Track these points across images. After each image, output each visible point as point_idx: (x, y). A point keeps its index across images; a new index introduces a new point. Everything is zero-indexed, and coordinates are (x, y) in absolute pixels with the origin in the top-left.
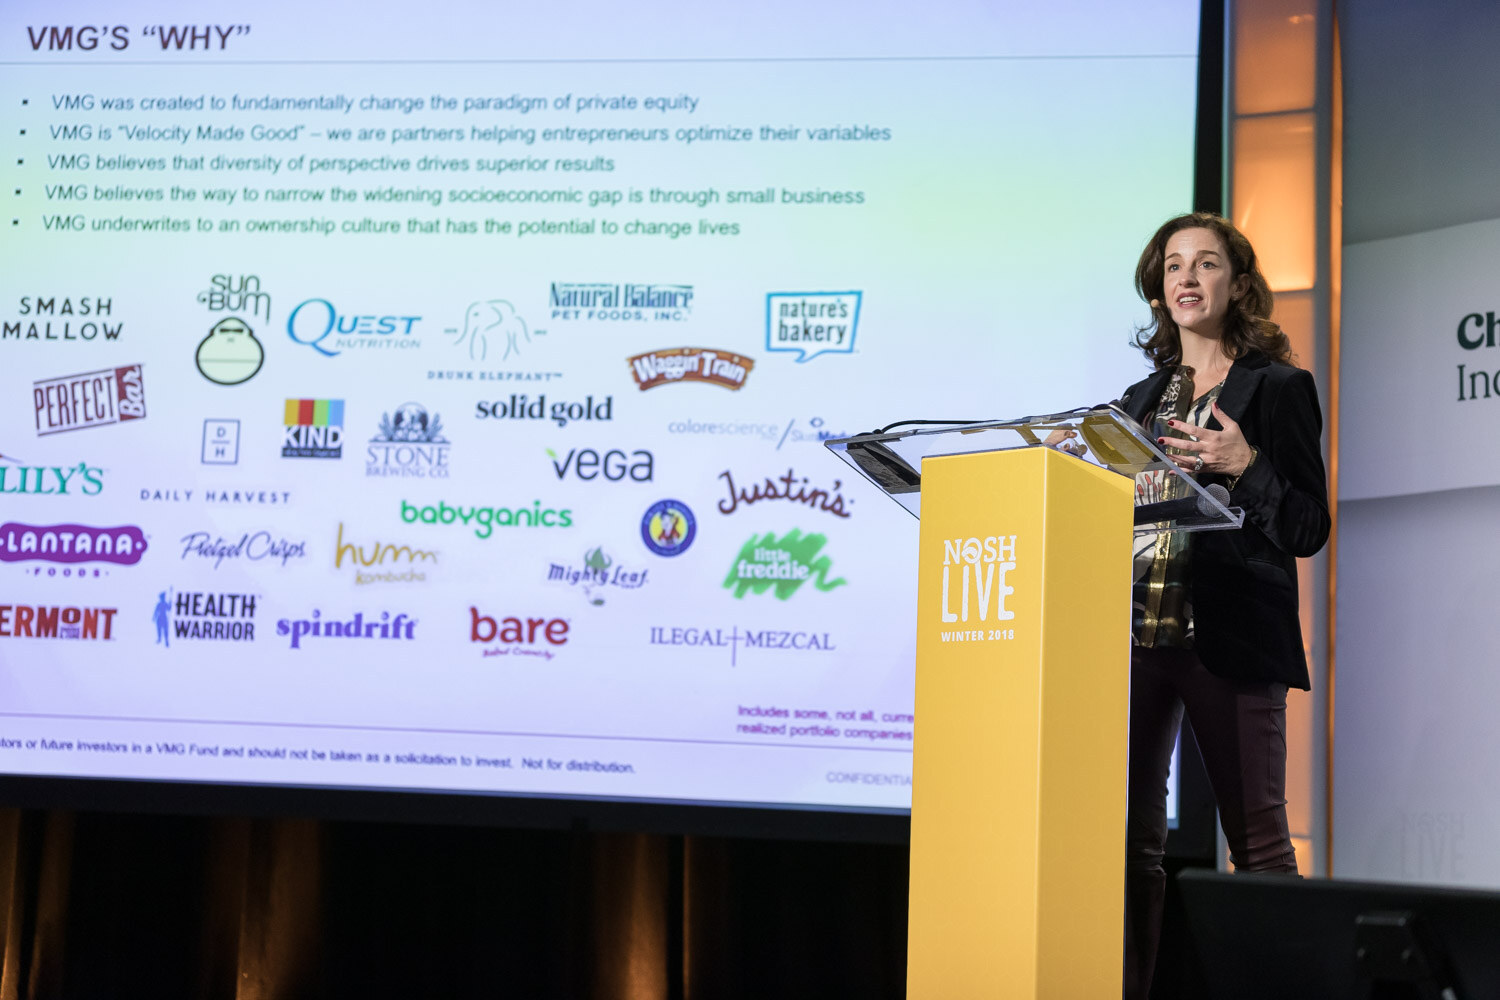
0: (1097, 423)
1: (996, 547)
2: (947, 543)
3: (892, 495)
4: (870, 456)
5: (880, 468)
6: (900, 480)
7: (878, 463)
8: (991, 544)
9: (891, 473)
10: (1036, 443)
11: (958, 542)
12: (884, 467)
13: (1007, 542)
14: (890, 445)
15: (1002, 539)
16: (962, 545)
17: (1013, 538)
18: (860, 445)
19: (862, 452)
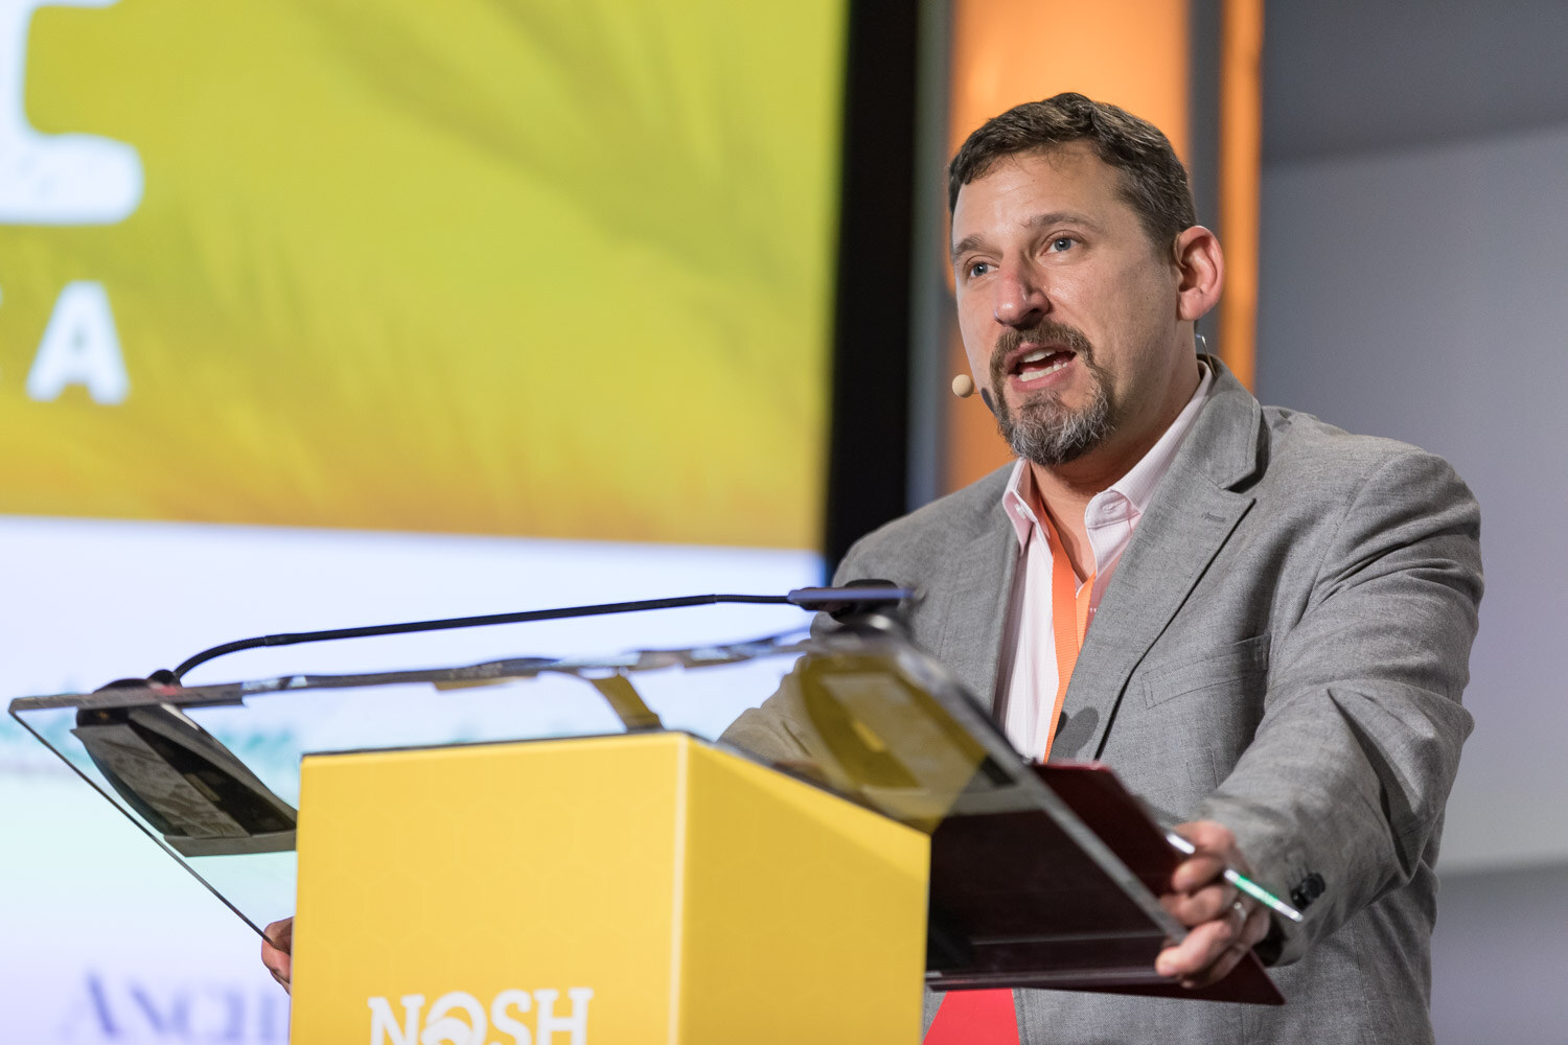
0: (843, 672)
1: (530, 1020)
2: (379, 1007)
3: (188, 861)
4: (144, 745)
5: (165, 780)
6: (224, 818)
7: (165, 767)
8: (512, 1011)
9: (197, 796)
10: (644, 722)
11: (413, 1003)
12: (178, 778)
13: (563, 1008)
14: (199, 718)
15: (547, 997)
16: (424, 1013)
17: (581, 996)
18: (118, 715)
19: (122, 734)
